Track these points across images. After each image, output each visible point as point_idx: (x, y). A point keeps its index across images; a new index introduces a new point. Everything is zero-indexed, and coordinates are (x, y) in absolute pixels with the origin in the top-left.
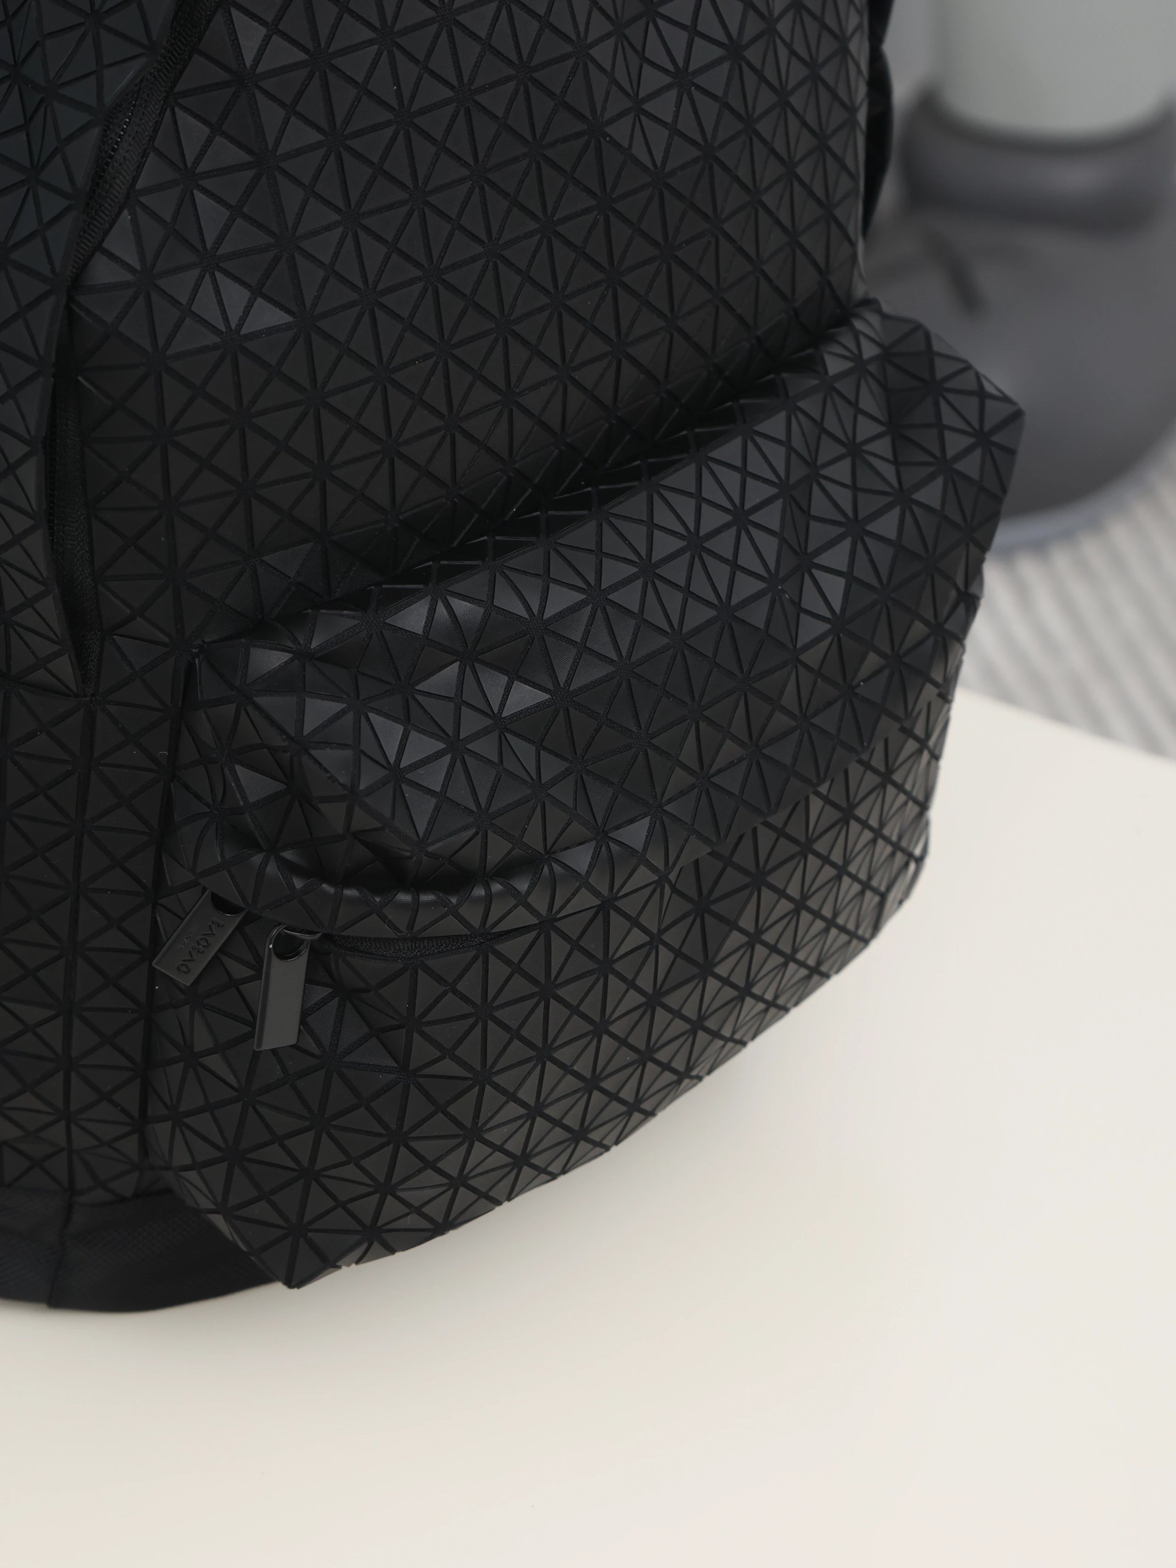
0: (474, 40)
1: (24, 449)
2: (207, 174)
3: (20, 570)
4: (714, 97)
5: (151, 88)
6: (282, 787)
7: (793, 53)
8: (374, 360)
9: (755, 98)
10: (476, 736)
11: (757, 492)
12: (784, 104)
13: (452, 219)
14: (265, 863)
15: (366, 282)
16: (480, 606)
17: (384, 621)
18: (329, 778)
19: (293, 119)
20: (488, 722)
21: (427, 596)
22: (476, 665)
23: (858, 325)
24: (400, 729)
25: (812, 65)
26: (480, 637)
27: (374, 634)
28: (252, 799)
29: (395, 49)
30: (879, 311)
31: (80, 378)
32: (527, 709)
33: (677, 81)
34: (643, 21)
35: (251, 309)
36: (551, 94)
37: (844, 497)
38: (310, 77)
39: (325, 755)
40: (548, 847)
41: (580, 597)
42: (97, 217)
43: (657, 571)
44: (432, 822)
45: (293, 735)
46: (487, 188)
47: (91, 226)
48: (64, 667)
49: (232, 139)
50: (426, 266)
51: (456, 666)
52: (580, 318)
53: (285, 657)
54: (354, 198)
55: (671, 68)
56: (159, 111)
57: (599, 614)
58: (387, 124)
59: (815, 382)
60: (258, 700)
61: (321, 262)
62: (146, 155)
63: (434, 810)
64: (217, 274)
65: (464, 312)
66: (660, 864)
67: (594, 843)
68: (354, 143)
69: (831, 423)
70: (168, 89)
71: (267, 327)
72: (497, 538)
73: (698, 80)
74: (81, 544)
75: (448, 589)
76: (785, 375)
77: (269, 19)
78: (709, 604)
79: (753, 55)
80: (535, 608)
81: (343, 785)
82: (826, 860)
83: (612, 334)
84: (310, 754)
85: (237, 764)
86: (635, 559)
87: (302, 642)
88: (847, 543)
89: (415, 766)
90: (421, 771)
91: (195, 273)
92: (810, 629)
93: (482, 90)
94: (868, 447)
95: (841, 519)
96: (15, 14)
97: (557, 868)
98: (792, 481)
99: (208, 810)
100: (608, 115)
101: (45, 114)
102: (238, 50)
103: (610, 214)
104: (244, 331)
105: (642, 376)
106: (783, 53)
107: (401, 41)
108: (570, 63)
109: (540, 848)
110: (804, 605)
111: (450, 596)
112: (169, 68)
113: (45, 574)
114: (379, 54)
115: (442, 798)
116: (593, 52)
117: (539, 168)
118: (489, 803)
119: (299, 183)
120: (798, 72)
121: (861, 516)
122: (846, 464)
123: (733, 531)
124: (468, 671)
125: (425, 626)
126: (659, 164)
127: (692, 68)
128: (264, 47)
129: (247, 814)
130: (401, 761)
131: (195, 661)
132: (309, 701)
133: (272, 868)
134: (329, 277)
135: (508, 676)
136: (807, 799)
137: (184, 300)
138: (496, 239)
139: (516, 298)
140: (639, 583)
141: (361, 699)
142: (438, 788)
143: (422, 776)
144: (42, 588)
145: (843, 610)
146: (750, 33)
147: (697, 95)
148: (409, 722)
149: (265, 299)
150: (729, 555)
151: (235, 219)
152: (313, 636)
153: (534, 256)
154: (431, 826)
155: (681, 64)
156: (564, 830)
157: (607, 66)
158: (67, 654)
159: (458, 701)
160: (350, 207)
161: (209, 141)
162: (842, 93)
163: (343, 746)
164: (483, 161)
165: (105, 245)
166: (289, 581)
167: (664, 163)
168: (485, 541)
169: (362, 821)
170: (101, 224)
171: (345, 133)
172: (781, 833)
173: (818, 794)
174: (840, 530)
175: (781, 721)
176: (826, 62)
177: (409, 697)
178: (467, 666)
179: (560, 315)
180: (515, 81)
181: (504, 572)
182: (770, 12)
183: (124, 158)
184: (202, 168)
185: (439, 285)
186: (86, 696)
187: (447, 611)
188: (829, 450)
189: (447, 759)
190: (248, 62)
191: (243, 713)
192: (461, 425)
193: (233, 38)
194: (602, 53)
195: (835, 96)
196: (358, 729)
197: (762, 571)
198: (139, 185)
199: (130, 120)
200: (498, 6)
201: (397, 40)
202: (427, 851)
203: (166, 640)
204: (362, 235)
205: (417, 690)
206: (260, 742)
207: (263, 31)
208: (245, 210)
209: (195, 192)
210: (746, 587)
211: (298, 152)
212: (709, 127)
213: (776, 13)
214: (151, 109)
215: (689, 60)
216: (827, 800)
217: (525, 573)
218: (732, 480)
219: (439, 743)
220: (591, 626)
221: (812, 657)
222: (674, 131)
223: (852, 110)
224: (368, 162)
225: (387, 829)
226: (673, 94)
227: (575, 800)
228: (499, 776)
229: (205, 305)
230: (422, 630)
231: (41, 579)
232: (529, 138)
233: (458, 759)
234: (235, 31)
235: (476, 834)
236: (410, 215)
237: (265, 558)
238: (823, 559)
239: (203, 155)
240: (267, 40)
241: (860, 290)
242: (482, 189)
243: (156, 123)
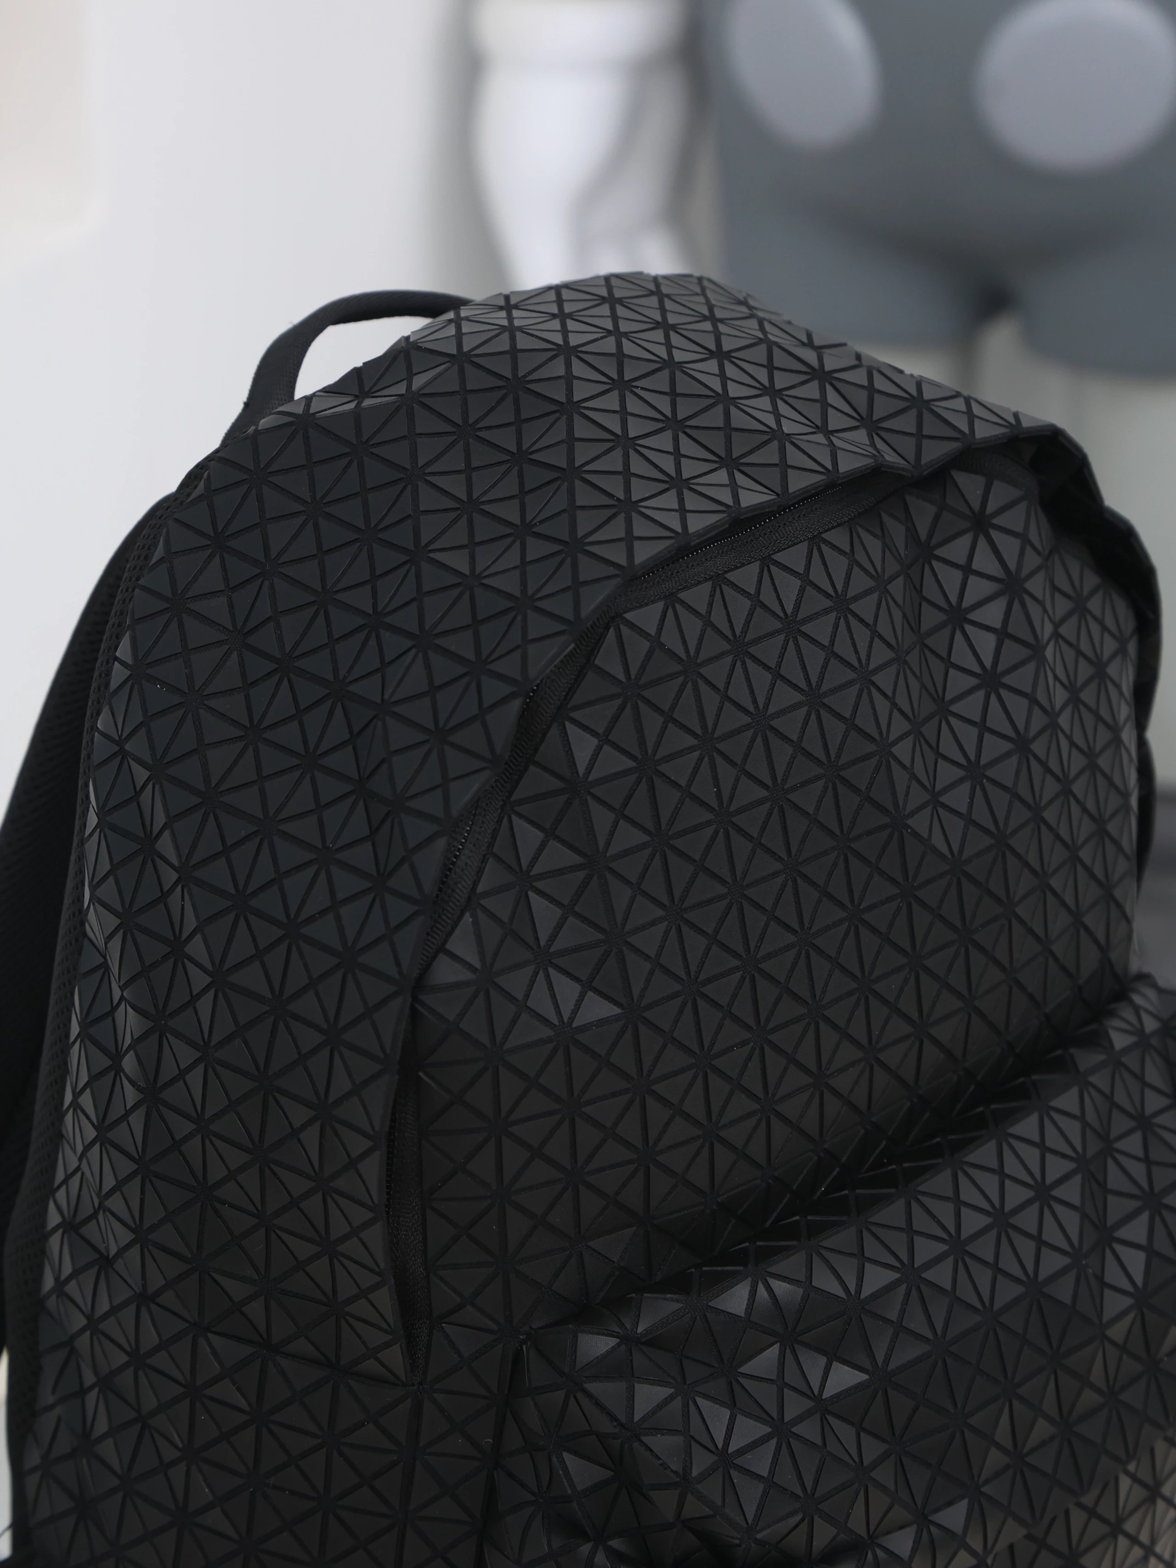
0: (786, 742)
1: (367, 1144)
2: (541, 876)
3: (356, 1262)
4: (1004, 788)
5: (489, 799)
6: (607, 1474)
7: (1073, 744)
8: (695, 1047)
9: (1042, 788)
10: (800, 1419)
11: (1056, 1168)
12: (1067, 793)
13: (767, 910)
14: (593, 1553)
15: (688, 973)
16: (799, 1287)
17: (707, 1303)
18: (661, 1465)
19: (621, 822)
20: (809, 1404)
21: (747, 1278)
22: (796, 1346)
23: (1137, 999)
24: (726, 1413)
25: (1090, 755)
26: (800, 1318)
27: (698, 1317)
28: (580, 1488)
29: (715, 754)
30: (1155, 986)
31: (421, 1074)
32: (846, 1390)
33: (970, 773)
34: (936, 720)
35: (581, 1003)
36: (856, 790)
37: (1138, 1170)
38: (638, 782)
39: (658, 1442)
40: (871, 1533)
41: (896, 1276)
42: (439, 920)
43: (967, 1248)
44: (761, 1507)
45: (624, 1421)
46: (799, 880)
47: (435, 929)
48: (395, 1357)
49: (563, 842)
50: (744, 956)
51: (776, 1347)
52: (885, 1001)
53: (612, 1342)
54: (677, 893)
55: (963, 761)
56: (497, 819)
57: (914, 1293)
58: (708, 823)
59: (1102, 1057)
60: (588, 1386)
61: (647, 956)
62: (486, 861)
63: (762, 1496)
64: (550, 970)
65: (779, 999)
66: (978, 1546)
67: (914, 1527)
68: (678, 843)
69: (1120, 1098)
70: (505, 799)
71: (597, 1019)
72: (809, 1218)
73: (989, 773)
74: (415, 1234)
75: (768, 1270)
76: (1072, 1051)
77: (600, 731)
78: (1017, 1280)
79: (1038, 747)
80: (852, 1288)
81: (675, 1472)
82: (1134, 1540)
83: (915, 1016)
84: (641, 1441)
85: (565, 1451)
86: (945, 1236)
87: (628, 1326)
88: (1145, 1217)
89: (742, 1451)
90: (748, 1456)
91: (529, 970)
92: (1114, 1304)
93: (794, 789)
94: (1158, 1120)
95: (1136, 1191)
96: (360, 732)
97: (880, 1553)
98: (1089, 1155)
99: (534, 1499)
100: (910, 808)
101: (392, 826)
102: (571, 760)
103: (912, 901)
104: (575, 1024)
105: (942, 1056)
106: (1064, 744)
107: (721, 746)
108: (874, 761)
109: (864, 1533)
110: (1107, 1279)
111: (770, 1277)
112: (506, 779)
113: (382, 1265)
114: (700, 759)
115: (770, 1483)
116: (894, 750)
117: (846, 861)
118: (815, 1489)
119: (628, 882)
120: (1078, 762)
121: (1157, 1190)
122: (1137, 1137)
123: (1036, 1206)
124: (788, 1353)
125: (746, 1309)
126: (956, 852)
127: (982, 762)
128: (595, 756)
129: (575, 1502)
130: (728, 1446)
131: (522, 1349)
132: (637, 1386)
133: (600, 1558)
134: (654, 970)
135: (827, 1357)
136: (1117, 1479)
137: (520, 996)
138: (807, 928)
139: (826, 984)
140: (950, 1260)
141: (688, 1383)
142: (765, 1473)
143: (748, 1461)
144: (379, 1279)
145: (1145, 1283)
146: (1035, 728)
147: (988, 786)
148: (735, 1405)
149: (594, 993)
150: (1033, 1230)
151: (568, 917)
152: (639, 1320)
153: (842, 943)
154: (759, 1512)
155: (973, 758)
156: (885, 1515)
157: (907, 763)
158: (399, 1344)
159: (780, 1383)
160: (674, 902)
161: (543, 845)
162: (1117, 780)
163: (674, 1432)
164: (796, 855)
165: (448, 946)
166: (613, 1265)
167: (961, 851)
168: (796, 1221)
169: (693, 1508)
170: (444, 927)
171: (669, 834)
172: (1092, 1513)
173: (1127, 1473)
174: (1138, 1204)
175: (1090, 1398)
176: (1102, 751)
177: (733, 1380)
178: (787, 1347)
179: (867, 999)
180: (824, 780)
181: (819, 1252)
182: (1052, 707)
183: (466, 864)
184: (536, 870)
185: (756, 974)
186: (413, 1385)
187: (768, 1293)
188: (1120, 1124)
189: (773, 1442)
190: (581, 770)
191: (572, 1399)
192: (776, 1108)
193: (567, 749)
194: (902, 751)
195: (1111, 784)
196: (686, 1415)
197: (1065, 1246)
198: (480, 890)
199: (470, 828)
200: (808, 711)
201: (717, 745)
202: (756, 1538)
203: (495, 1327)
204: (685, 929)
205: (740, 1373)
206: (589, 1428)
207: (595, 741)
208: (577, 908)
209: (530, 893)
210: (1052, 1263)
211: (626, 853)
212: (1001, 817)
213: (1058, 707)
214: (490, 817)
215: (980, 756)
216: (1134, 1478)
217: (840, 1252)
218: (1031, 1155)
219: (764, 1427)
220: (907, 1305)
221: (1117, 1332)
222: (970, 821)
223: (1126, 795)
224: (690, 859)
225: (718, 1517)
226: (966, 787)
227: (896, 1483)
228: (823, 1460)
229: (540, 1001)
230: (744, 1311)
231: (377, 1270)
232: (837, 831)
233: (784, 1443)
234: (569, 744)
235: (803, 1520)
236: (729, 908)
237: (591, 1244)
238: (1123, 1233)
239: (537, 859)
240: (598, 750)
241: (1135, 966)
242: (795, 882)
243: (495, 830)
